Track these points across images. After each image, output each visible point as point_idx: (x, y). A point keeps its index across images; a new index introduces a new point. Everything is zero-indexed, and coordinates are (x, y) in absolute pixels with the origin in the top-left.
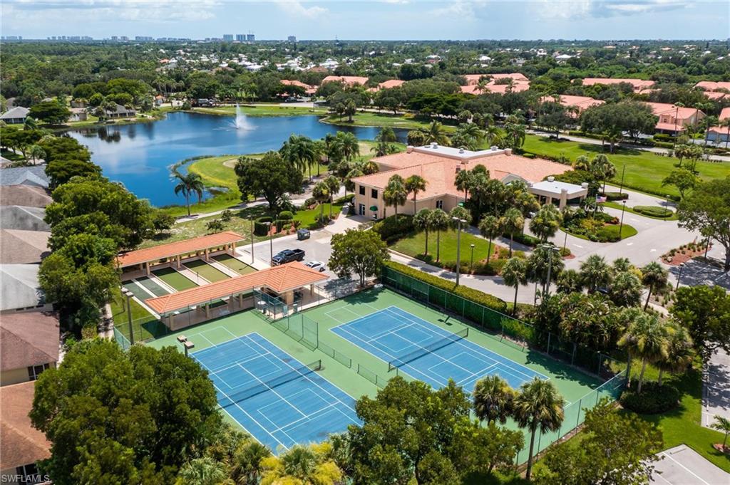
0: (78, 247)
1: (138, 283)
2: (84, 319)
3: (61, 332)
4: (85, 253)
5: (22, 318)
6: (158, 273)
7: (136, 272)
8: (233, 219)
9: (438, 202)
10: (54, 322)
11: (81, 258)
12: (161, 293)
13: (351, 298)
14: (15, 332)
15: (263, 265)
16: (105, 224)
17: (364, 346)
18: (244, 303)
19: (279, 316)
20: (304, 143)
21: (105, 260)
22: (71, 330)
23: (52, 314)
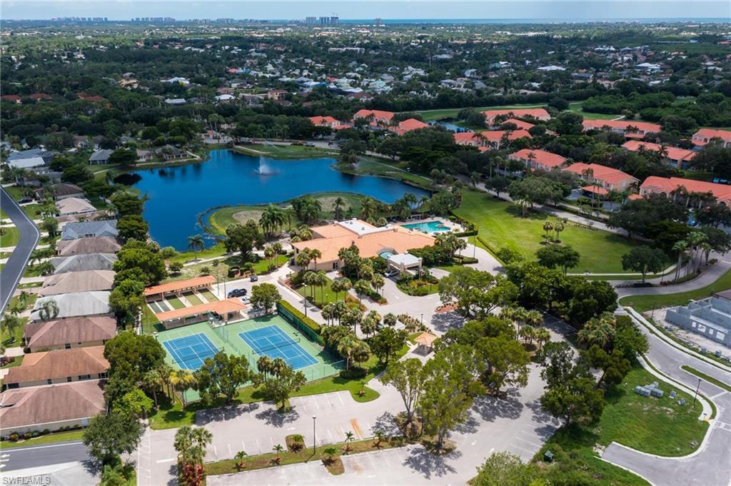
0: (125, 287)
1: (156, 303)
2: (127, 322)
3: (117, 326)
4: (129, 290)
5: (101, 318)
6: (168, 298)
7: (157, 297)
8: (220, 265)
9: (334, 264)
10: (114, 321)
11: (127, 292)
12: (167, 309)
13: (257, 319)
14: (98, 325)
15: (221, 297)
16: (140, 274)
17: (249, 343)
18: (203, 318)
19: (217, 326)
20: (275, 212)
21: (138, 293)
22: (121, 325)
23: (114, 318)
